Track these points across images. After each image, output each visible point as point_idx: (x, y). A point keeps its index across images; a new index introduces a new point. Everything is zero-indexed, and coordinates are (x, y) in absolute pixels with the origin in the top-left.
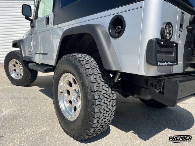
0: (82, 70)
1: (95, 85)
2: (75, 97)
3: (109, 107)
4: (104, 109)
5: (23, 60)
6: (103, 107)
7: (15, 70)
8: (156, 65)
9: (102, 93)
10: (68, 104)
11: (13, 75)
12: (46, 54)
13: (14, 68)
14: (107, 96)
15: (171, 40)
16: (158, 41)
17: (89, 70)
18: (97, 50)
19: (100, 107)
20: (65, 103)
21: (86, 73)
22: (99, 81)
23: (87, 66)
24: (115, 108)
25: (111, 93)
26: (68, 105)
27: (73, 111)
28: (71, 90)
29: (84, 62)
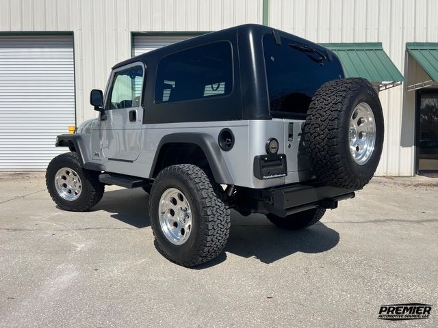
0: (191, 185)
1: (207, 200)
2: (183, 216)
3: (223, 223)
4: (218, 226)
5: (83, 169)
6: (216, 223)
7: (65, 185)
8: (262, 178)
9: (215, 209)
10: (173, 227)
11: (63, 194)
12: (132, 162)
13: (63, 181)
14: (221, 212)
15: (279, 153)
16: (262, 158)
17: (200, 184)
18: (205, 157)
19: (213, 223)
20: (169, 225)
21: (196, 188)
22: (211, 196)
23: (197, 180)
24: (229, 224)
25: (225, 208)
26: (171, 228)
27: (180, 234)
28: (176, 208)
29: (193, 176)
